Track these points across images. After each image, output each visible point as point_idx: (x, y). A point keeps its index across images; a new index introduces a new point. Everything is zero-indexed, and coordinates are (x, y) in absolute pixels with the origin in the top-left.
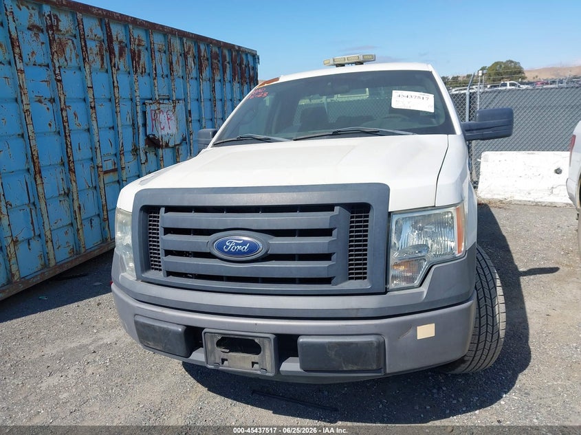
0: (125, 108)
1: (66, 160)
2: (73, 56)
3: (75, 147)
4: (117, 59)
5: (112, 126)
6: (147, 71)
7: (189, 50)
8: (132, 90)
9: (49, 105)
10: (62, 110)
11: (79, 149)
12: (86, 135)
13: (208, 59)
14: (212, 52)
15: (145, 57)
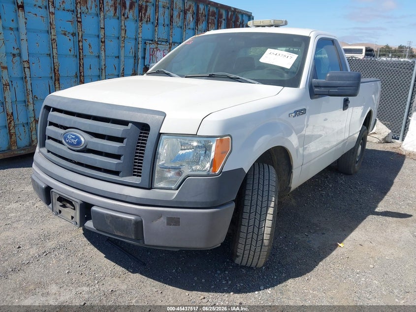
0: (130, 45)
1: (78, 74)
2: (93, 6)
3: (86, 66)
4: (127, 10)
5: (117, 55)
6: (151, 20)
7: (190, 9)
8: (137, 33)
9: (71, 37)
10: (79, 41)
11: (90, 68)
12: (97, 59)
13: (205, 16)
14: (209, 10)
15: (150, 11)
